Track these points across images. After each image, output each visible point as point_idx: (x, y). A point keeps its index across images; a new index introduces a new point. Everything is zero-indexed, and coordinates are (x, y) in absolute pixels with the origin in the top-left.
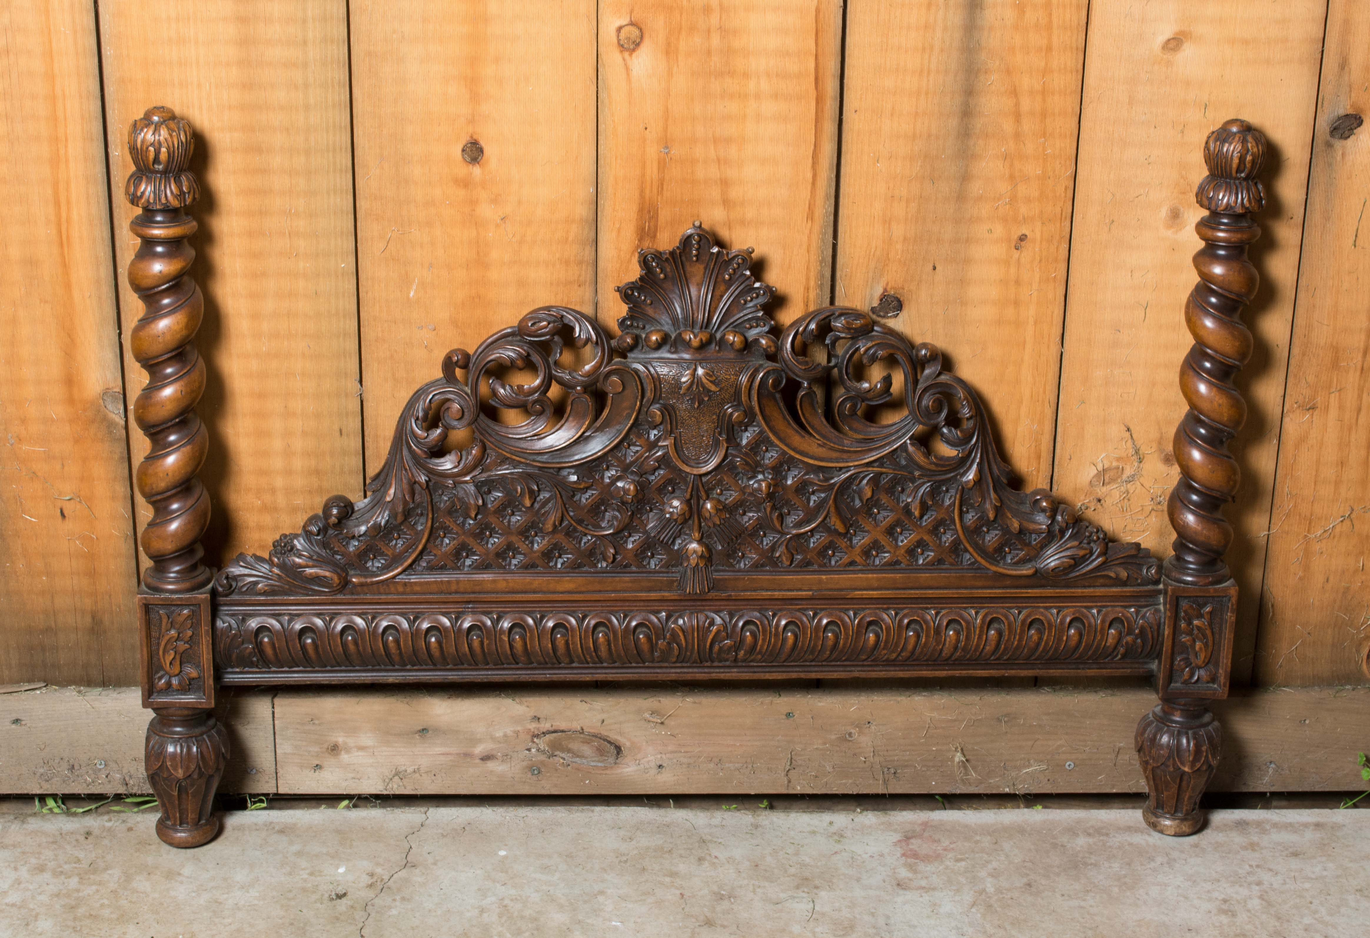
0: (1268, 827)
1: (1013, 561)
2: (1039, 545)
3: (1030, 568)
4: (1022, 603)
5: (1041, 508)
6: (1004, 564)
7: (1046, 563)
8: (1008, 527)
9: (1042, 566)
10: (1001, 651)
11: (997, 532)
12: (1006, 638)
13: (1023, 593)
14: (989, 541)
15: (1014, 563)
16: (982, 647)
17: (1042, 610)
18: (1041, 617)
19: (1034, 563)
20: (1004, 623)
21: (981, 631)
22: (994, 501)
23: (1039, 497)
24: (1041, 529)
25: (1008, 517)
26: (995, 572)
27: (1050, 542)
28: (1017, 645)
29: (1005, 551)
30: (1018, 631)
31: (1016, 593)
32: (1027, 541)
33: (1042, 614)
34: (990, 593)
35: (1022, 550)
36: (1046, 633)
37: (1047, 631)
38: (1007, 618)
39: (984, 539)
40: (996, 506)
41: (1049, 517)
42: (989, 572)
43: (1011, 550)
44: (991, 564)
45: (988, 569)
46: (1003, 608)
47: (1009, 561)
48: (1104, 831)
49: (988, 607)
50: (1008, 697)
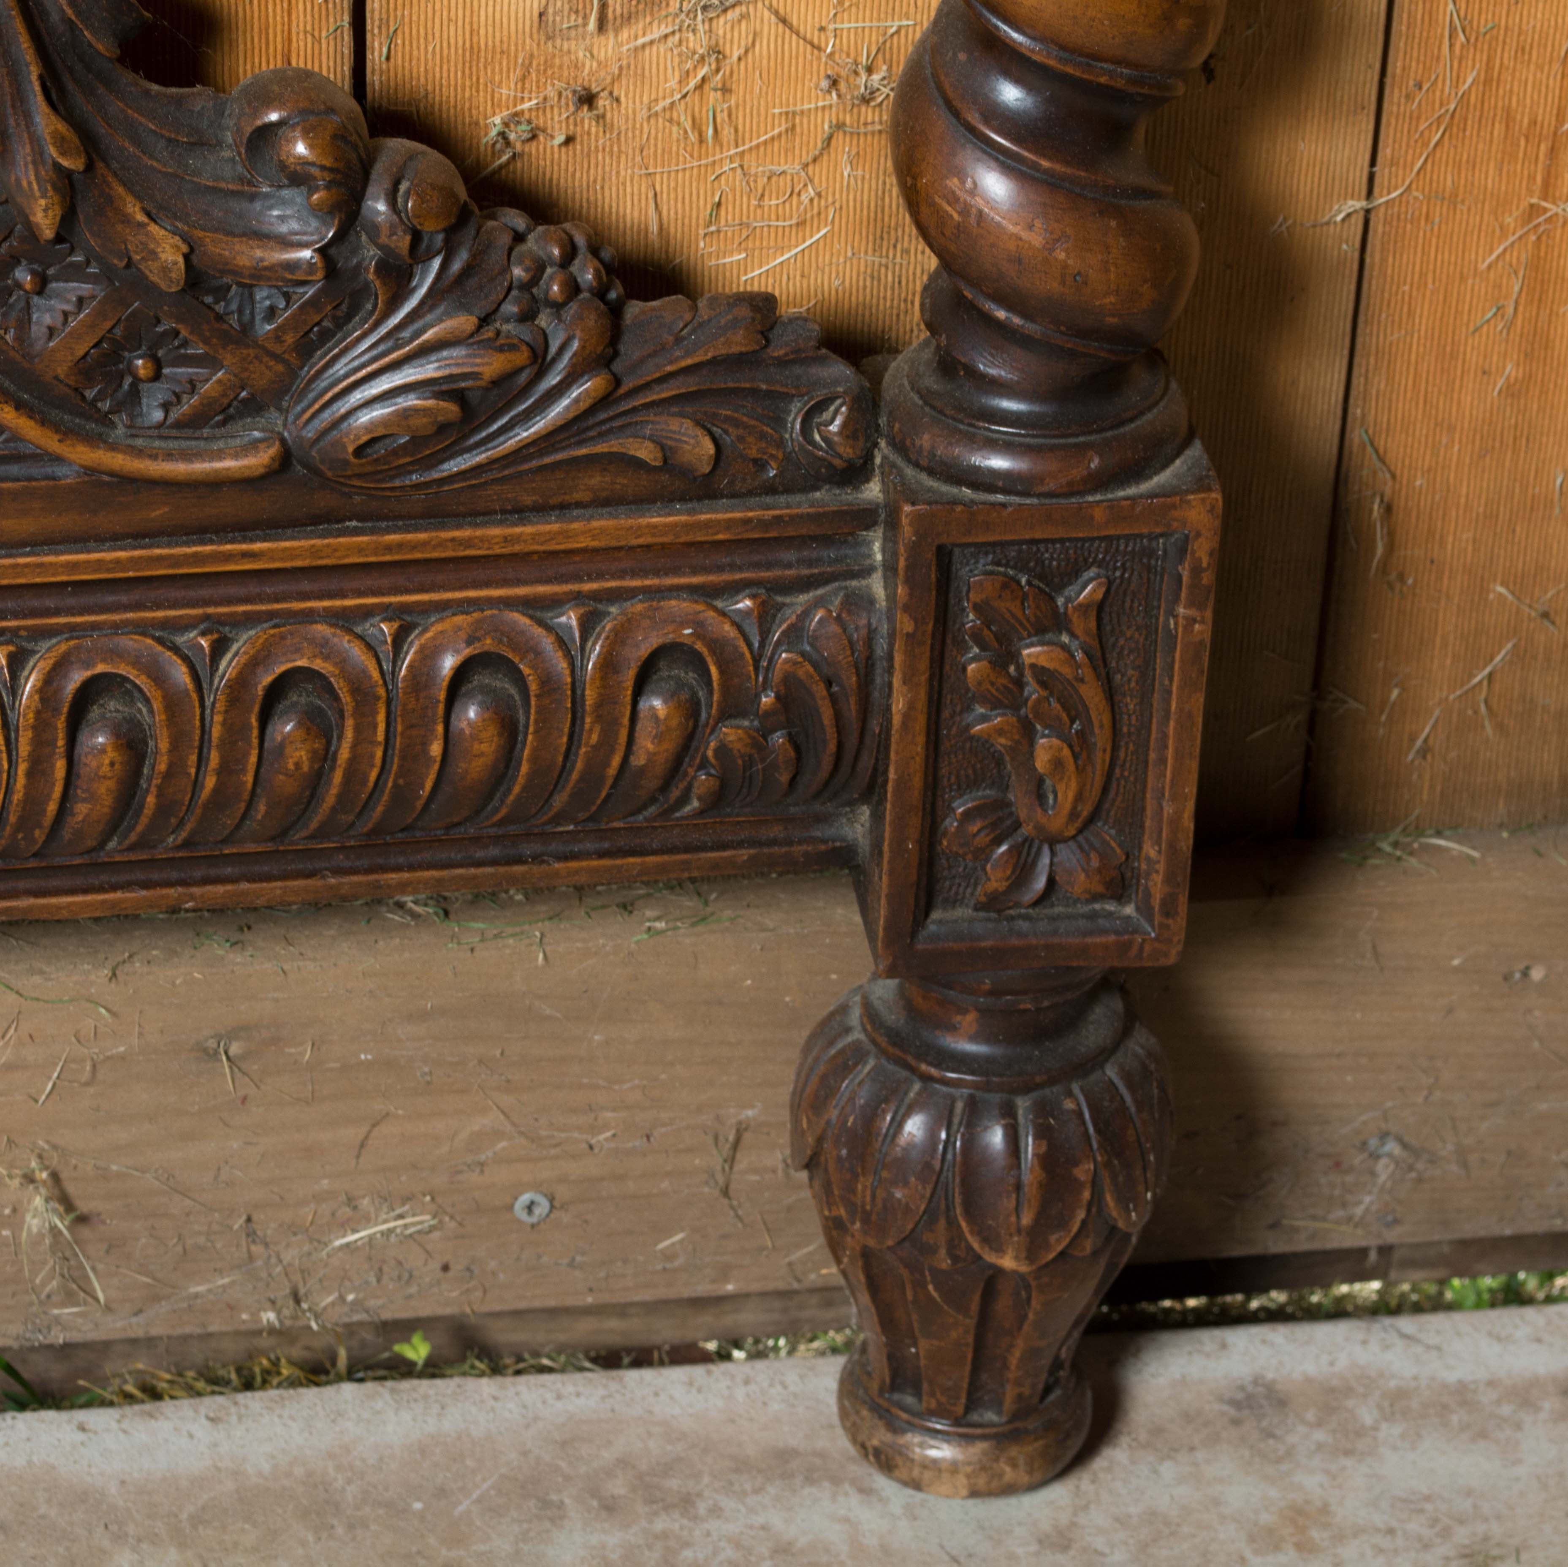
0: (1367, 1415)
1: (175, 414)
2: (290, 339)
3: (254, 446)
4: (229, 602)
5: (283, 166)
6: (134, 430)
7: (327, 416)
8: (129, 264)
9: (310, 433)
10: (144, 820)
11: (86, 288)
12: (162, 767)
13: (229, 557)
14: (51, 332)
15: (178, 425)
16: (52, 807)
17: (322, 629)
18: (318, 665)
19: (275, 418)
20: (147, 701)
21: (40, 743)
22: (52, 151)
23: (274, 117)
24: (292, 266)
25: (127, 220)
26: (90, 471)
27: (342, 322)
28: (216, 791)
29: (131, 370)
30: (216, 732)
31: (197, 559)
32: (234, 320)
33: (324, 650)
34: (74, 567)
35: (210, 362)
36: (349, 734)
37: (349, 723)
38: (159, 678)
39: (24, 323)
40: (64, 176)
41: (325, 212)
42: (60, 471)
43: (158, 365)
44: (66, 433)
45: (58, 459)
46: (142, 629)
47: (158, 415)
48: (674, 1483)
49: (72, 628)
50: (237, 958)
